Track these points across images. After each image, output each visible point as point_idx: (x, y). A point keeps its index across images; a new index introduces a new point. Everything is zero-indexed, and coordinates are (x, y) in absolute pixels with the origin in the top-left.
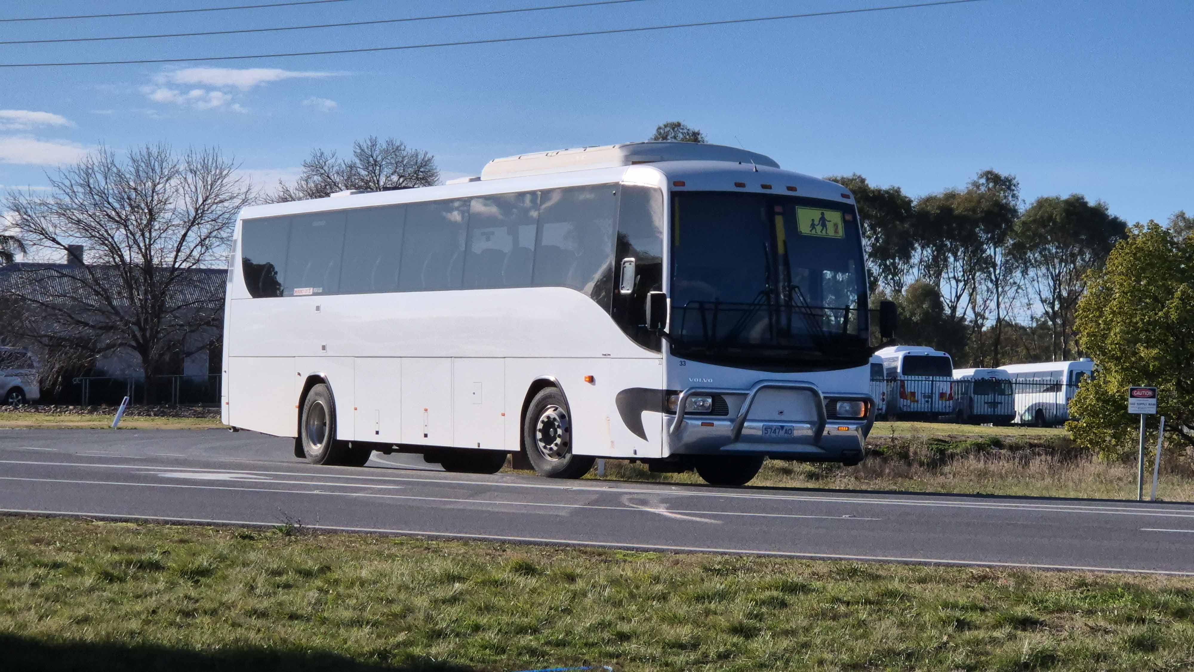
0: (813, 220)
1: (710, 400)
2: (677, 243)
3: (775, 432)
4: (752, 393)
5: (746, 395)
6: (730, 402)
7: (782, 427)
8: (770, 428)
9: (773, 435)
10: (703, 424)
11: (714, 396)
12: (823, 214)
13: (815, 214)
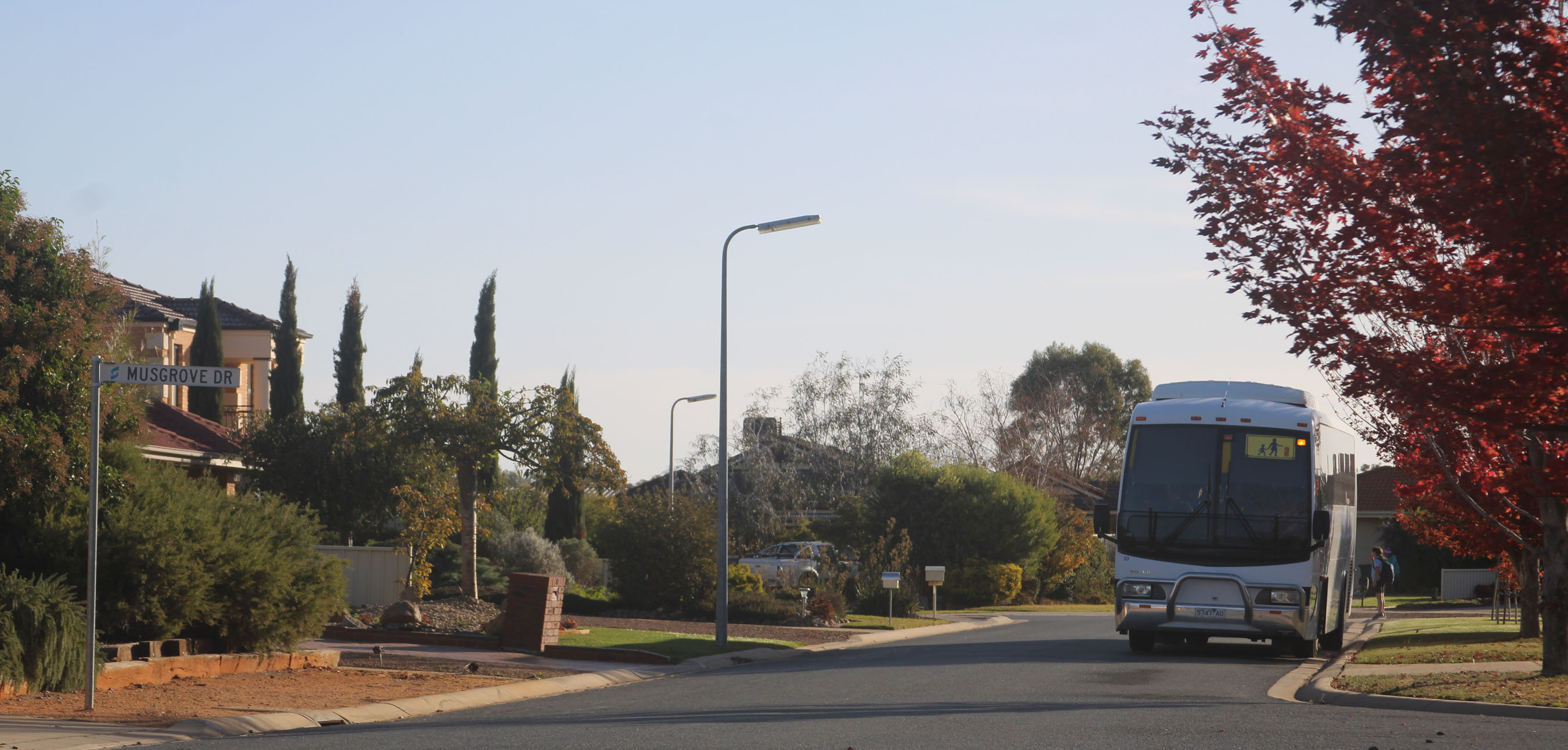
0: (1263, 446)
1: (1149, 588)
2: (1131, 465)
3: (1207, 613)
4: (1177, 583)
5: (1173, 584)
6: (1166, 589)
7: (1214, 610)
8: (1203, 610)
9: (1206, 616)
10: (1141, 606)
11: (1152, 584)
12: (1275, 440)
13: (1267, 440)
